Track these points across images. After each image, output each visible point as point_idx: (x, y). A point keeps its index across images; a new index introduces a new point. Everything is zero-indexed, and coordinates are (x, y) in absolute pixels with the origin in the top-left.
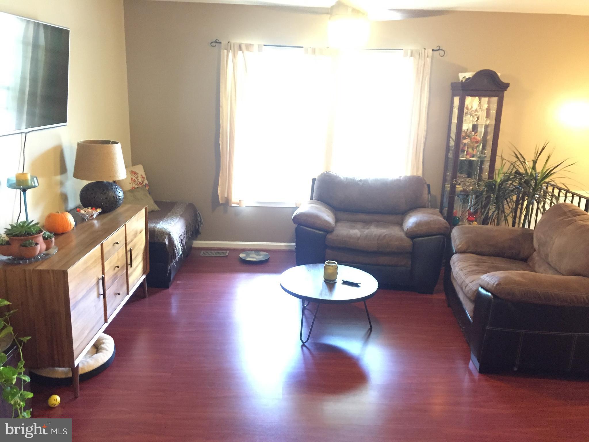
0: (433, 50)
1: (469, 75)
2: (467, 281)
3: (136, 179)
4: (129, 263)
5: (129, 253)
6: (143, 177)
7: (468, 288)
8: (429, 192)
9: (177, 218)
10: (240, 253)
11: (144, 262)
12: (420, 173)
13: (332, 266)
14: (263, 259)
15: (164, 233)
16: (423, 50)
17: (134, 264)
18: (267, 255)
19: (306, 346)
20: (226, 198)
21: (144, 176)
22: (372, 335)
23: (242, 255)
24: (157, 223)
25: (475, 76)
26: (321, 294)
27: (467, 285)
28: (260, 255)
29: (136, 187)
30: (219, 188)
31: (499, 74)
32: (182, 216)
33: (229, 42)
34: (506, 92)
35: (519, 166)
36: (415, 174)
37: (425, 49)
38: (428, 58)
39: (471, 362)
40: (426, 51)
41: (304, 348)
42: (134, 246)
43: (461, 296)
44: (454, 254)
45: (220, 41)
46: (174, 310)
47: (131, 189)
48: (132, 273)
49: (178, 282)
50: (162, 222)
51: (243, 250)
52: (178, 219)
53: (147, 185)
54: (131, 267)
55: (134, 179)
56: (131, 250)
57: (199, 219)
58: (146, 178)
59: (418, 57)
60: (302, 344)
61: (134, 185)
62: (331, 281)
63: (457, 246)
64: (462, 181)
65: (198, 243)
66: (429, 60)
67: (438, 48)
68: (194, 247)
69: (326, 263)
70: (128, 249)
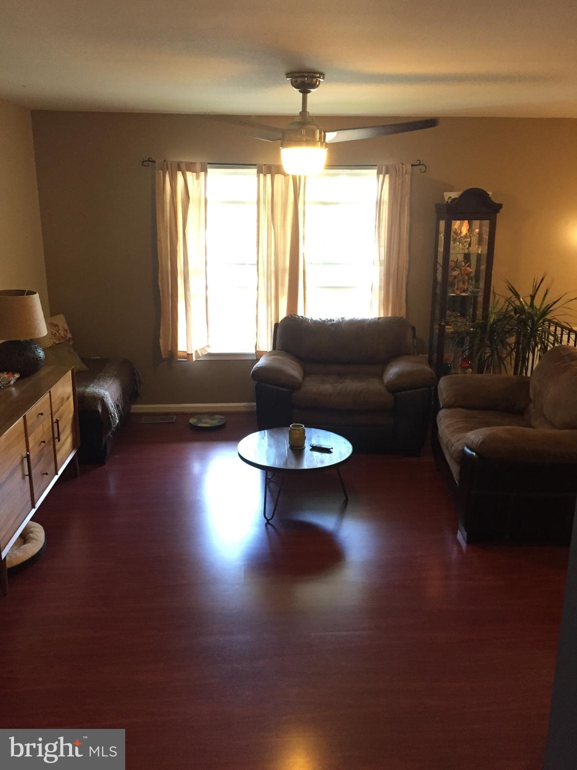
0: (412, 165)
1: (454, 195)
2: (453, 440)
3: (57, 333)
4: (56, 437)
5: (55, 425)
6: (65, 330)
7: (453, 448)
8: (414, 336)
9: (110, 379)
10: (190, 418)
11: (73, 435)
12: (403, 314)
13: (299, 430)
14: (219, 424)
15: (95, 398)
16: (401, 165)
17: (63, 438)
18: (222, 419)
19: (271, 524)
20: (169, 351)
21: (67, 328)
22: (349, 507)
23: (192, 421)
24: (87, 386)
25: (461, 196)
26: (286, 463)
27: (453, 445)
28: (214, 419)
29: (57, 342)
30: (161, 341)
31: (490, 193)
32: (116, 376)
33: (165, 161)
34: (498, 214)
35: (515, 302)
36: (397, 315)
37: (403, 164)
38: (407, 175)
39: (459, 532)
40: (404, 167)
41: (269, 526)
42: (61, 417)
43: (448, 458)
44: (440, 409)
45: (154, 159)
46: (112, 490)
47: (51, 345)
48: (60, 449)
49: (116, 456)
50: (92, 384)
51: (193, 414)
52: (112, 380)
53: (71, 340)
54: (59, 441)
55: (54, 333)
56: (57, 421)
57: (138, 379)
58: (69, 331)
59: (394, 174)
60: (266, 521)
61: (55, 341)
62: (297, 447)
63: (444, 400)
64: (453, 321)
65: (137, 408)
66: (408, 177)
67: (418, 163)
68: (133, 413)
69: (291, 426)
70: (54, 420)
